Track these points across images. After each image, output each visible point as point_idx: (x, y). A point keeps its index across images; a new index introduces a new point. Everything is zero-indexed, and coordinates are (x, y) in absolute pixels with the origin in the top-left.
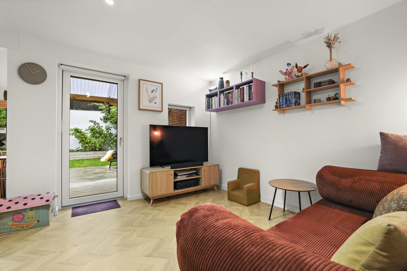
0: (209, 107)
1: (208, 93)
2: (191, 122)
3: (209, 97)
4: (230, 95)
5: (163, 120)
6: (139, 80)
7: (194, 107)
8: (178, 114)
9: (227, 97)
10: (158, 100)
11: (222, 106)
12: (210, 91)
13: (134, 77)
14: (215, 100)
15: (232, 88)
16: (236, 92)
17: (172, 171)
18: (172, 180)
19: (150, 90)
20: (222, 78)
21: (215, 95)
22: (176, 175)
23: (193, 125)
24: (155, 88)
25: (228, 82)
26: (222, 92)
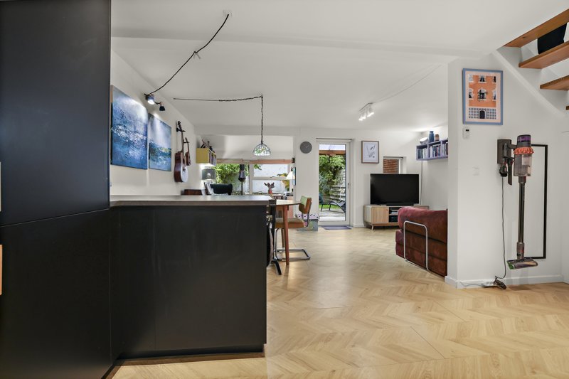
0: (420, 157)
1: (420, 144)
2: (403, 170)
3: (421, 148)
4: (438, 148)
5: (379, 169)
6: (362, 142)
7: (405, 157)
8: (392, 163)
9: (435, 150)
10: (376, 155)
11: (431, 156)
12: (421, 142)
13: (358, 139)
14: (425, 151)
15: (440, 143)
16: (442, 146)
17: (388, 208)
18: (387, 215)
19: (369, 148)
20: (432, 132)
21: (425, 147)
22: (390, 212)
23: (405, 172)
24: (373, 146)
25: (437, 136)
26: (431, 145)
